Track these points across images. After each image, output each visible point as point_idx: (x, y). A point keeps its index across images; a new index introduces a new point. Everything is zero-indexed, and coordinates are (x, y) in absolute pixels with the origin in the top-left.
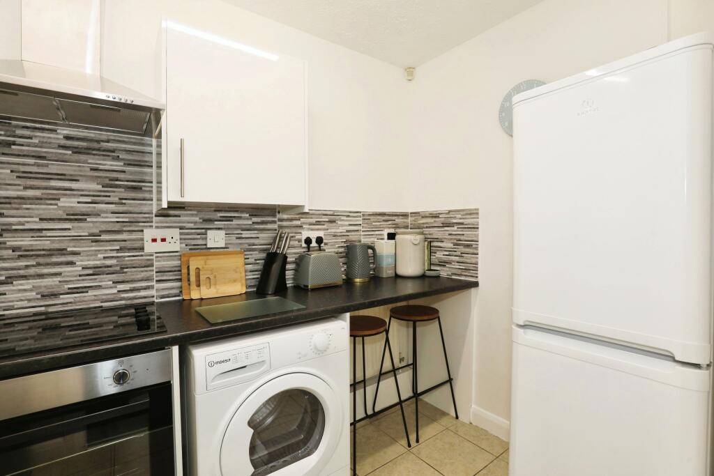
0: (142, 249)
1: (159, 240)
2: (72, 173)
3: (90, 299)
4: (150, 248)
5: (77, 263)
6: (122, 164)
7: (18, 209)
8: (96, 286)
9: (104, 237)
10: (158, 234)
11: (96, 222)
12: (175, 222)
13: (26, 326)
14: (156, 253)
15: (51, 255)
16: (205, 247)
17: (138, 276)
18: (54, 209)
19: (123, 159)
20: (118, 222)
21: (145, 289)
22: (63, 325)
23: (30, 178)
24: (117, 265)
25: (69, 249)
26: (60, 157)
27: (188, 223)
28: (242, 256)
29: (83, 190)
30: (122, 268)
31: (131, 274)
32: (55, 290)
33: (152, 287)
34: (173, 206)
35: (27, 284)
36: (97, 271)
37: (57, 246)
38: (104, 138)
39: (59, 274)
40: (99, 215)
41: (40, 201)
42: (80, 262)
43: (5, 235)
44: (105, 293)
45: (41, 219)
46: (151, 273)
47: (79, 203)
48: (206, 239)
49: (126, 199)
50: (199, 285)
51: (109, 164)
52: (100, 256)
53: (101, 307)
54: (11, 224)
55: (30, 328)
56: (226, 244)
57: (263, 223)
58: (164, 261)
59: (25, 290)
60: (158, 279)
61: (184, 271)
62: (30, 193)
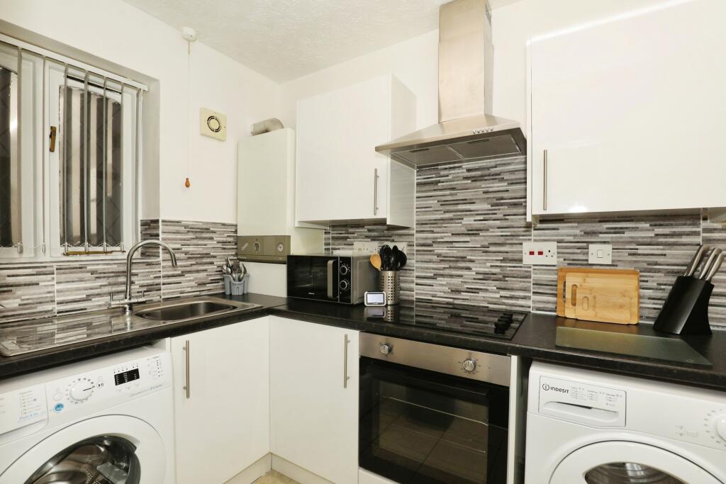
0: (521, 261)
1: (536, 253)
2: (471, 197)
3: (479, 300)
4: (528, 260)
5: (473, 269)
6: (506, 184)
7: (440, 227)
8: (484, 289)
9: (492, 249)
10: (536, 247)
11: (486, 236)
12: (552, 236)
13: (442, 310)
14: (534, 265)
15: (457, 261)
16: (586, 262)
17: (517, 286)
18: (460, 227)
19: (507, 180)
20: (502, 236)
21: (523, 298)
22: (463, 315)
23: (450, 204)
24: (500, 274)
25: (468, 257)
26: (464, 187)
27: (568, 236)
28: (636, 277)
29: (477, 211)
30: (505, 277)
31: (512, 282)
32: (459, 288)
33: (529, 298)
35: (444, 281)
36: (486, 277)
37: (461, 254)
38: (493, 164)
39: (460, 276)
40: (488, 230)
41: (452, 221)
42: (476, 268)
43: (434, 245)
44: (490, 297)
45: (452, 234)
46: (528, 284)
47: (475, 220)
48: (587, 253)
49: (509, 215)
50: (574, 304)
51: (497, 186)
52: (489, 264)
53: (488, 307)
54: (437, 238)
55: (444, 313)
56: (613, 261)
58: (541, 274)
59: (443, 285)
60: (535, 291)
61: (560, 286)
62: (447, 215)
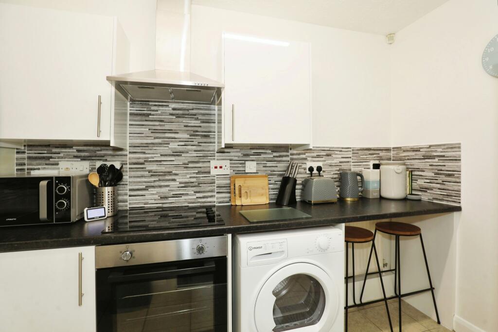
0: (209, 172)
1: (218, 167)
2: (175, 129)
3: (182, 202)
4: (214, 172)
5: (177, 180)
6: (199, 122)
7: (151, 150)
8: (186, 194)
9: (190, 165)
10: (218, 163)
11: (187, 156)
12: (227, 156)
13: (153, 214)
14: (217, 175)
15: (165, 175)
16: (244, 172)
17: (207, 189)
18: (167, 149)
19: (200, 119)
20: (197, 156)
21: (211, 197)
22: (170, 215)
23: (157, 132)
24: (196, 182)
25: (173, 172)
26: (170, 120)
27: (235, 157)
28: (267, 178)
29: (180, 138)
30: (199, 184)
31: (204, 187)
32: (167, 195)
33: (214, 196)
34: (228, 146)
35: (154, 191)
36: (186, 185)
37: (168, 170)
38: (191, 107)
39: (168, 186)
40: (188, 152)
41: (160, 145)
42: (179, 179)
43: (146, 164)
44: (190, 198)
45: (161, 155)
46: (214, 187)
47: (178, 145)
48: (245, 167)
49: (201, 143)
50: (240, 197)
51: (193, 123)
52: (188, 176)
53: (188, 206)
54: (148, 158)
55: (155, 215)
56: (257, 170)
57: (280, 156)
58: (221, 180)
59: (153, 194)
60: (218, 191)
61: (232, 187)
62: (157, 141)
